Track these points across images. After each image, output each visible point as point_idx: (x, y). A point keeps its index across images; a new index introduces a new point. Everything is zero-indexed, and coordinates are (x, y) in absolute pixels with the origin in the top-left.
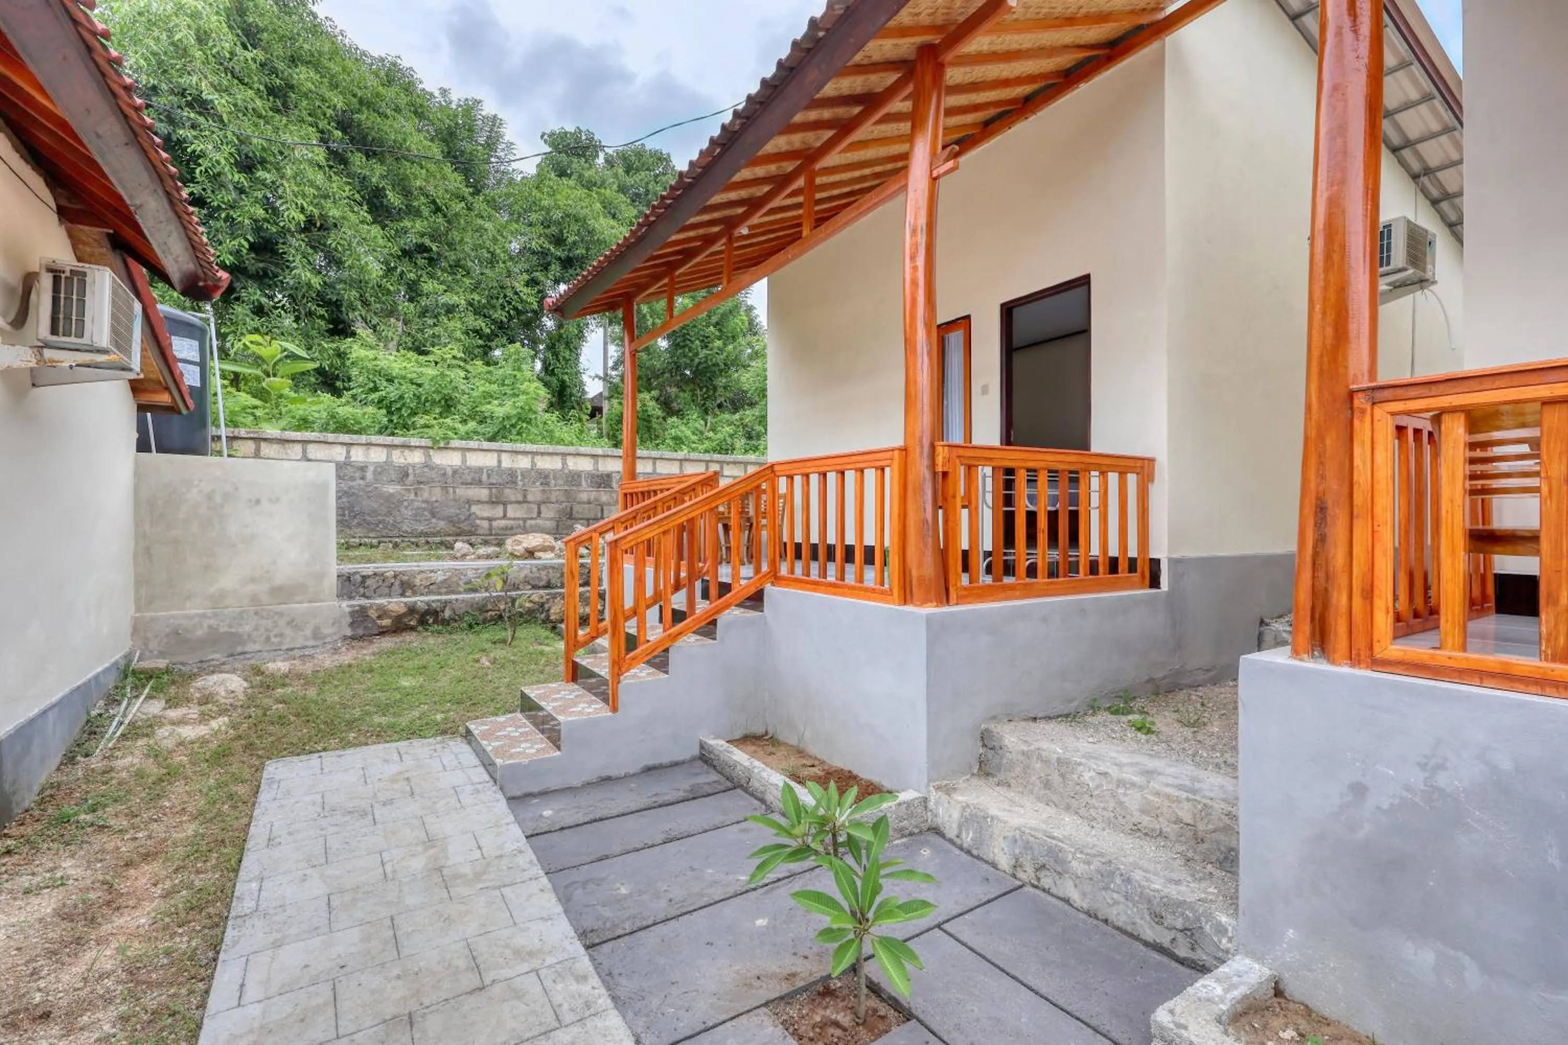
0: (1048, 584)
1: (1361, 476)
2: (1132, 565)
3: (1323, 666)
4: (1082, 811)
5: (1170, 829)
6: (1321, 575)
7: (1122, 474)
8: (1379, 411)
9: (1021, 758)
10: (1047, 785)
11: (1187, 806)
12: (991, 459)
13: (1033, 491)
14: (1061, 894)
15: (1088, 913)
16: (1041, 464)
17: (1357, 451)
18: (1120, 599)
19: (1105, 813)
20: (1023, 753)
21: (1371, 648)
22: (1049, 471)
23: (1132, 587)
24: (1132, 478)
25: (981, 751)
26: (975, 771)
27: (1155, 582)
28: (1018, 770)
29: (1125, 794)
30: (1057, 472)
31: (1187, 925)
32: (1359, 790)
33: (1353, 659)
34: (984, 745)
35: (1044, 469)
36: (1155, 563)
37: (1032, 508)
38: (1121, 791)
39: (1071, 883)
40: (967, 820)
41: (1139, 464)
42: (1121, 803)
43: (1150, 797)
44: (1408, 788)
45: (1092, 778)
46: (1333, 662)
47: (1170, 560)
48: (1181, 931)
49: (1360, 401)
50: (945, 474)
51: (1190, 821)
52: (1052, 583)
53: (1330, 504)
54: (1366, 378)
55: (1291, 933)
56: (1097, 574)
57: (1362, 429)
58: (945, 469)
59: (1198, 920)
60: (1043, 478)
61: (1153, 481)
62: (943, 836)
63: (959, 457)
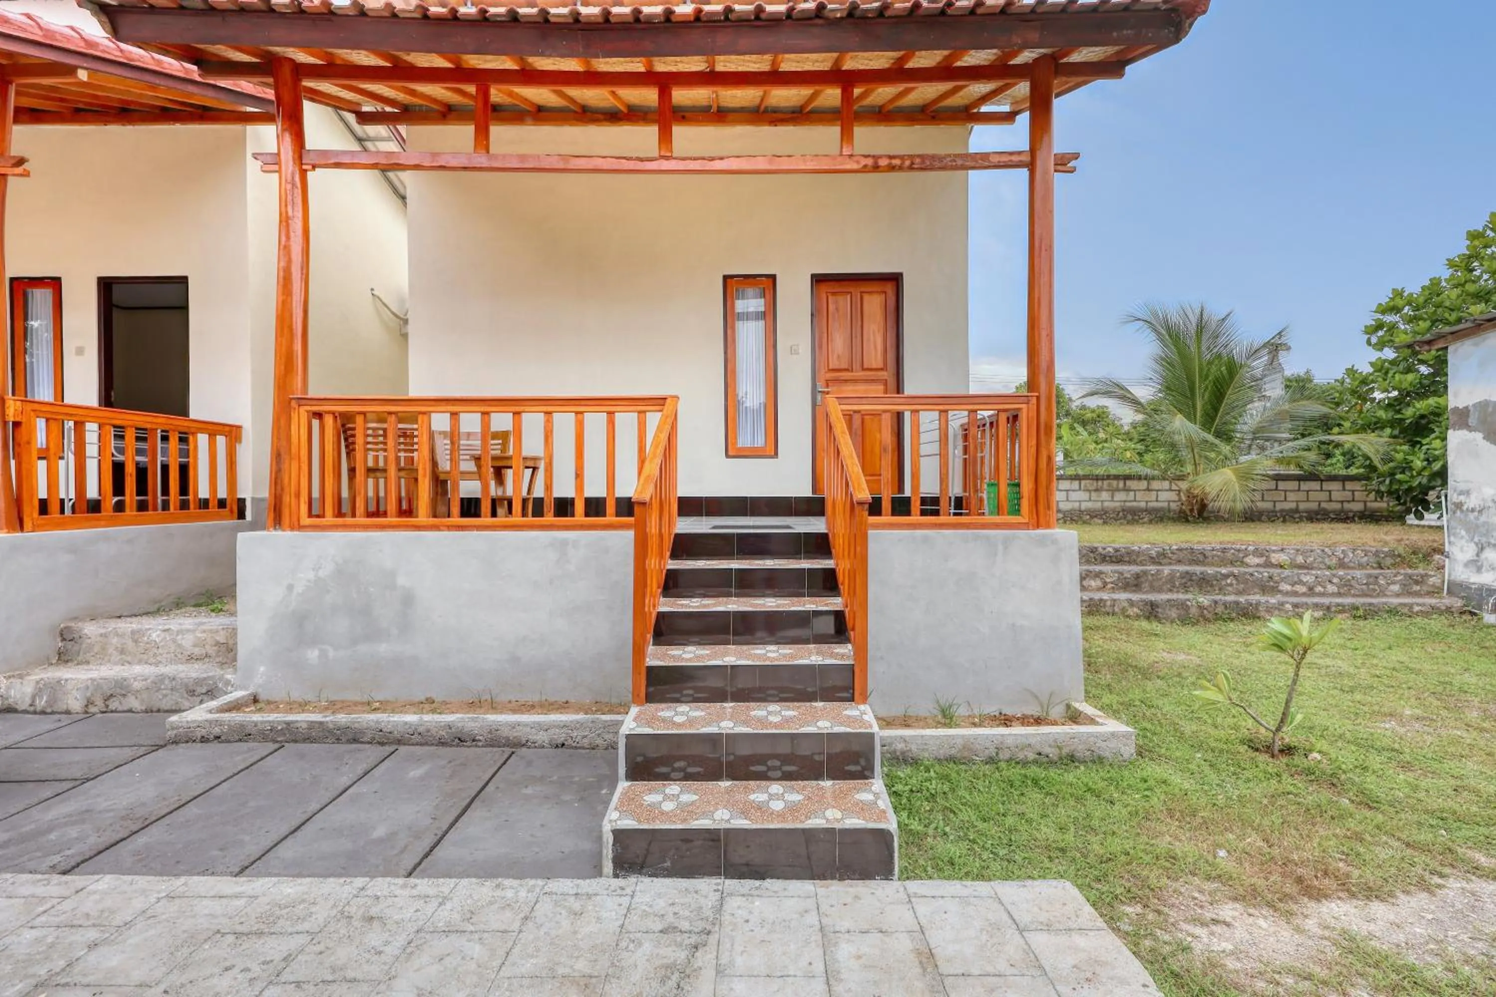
0: (136, 516)
1: (294, 439)
2: (222, 504)
3: (280, 533)
4: (152, 660)
5: (211, 651)
6: (279, 488)
7: (212, 435)
8: (303, 409)
9: (99, 639)
10: (122, 651)
11: (222, 633)
12: (71, 415)
13: (120, 443)
14: (125, 709)
15: (146, 712)
16: (130, 423)
17: (293, 427)
18: (206, 526)
19: (168, 656)
20: (101, 635)
21: (299, 521)
22: (137, 429)
23: (222, 518)
24: (221, 440)
25: (60, 644)
26: (54, 661)
27: (241, 515)
28: (96, 649)
29: (183, 639)
30: (145, 429)
31: (209, 688)
32: (290, 588)
33: (292, 528)
34: (64, 640)
35: (131, 427)
36: (241, 502)
37: (120, 458)
38: (179, 637)
39: (133, 697)
40: (40, 690)
41: (227, 429)
42: (180, 646)
43: (200, 635)
44: (309, 581)
45: (158, 636)
46: (284, 530)
47: (253, 499)
48: (205, 694)
49: (294, 403)
50: (17, 425)
51: (225, 641)
52: (140, 516)
53: (283, 453)
54: (299, 391)
55: (262, 669)
56: (189, 509)
57: (295, 416)
58: (17, 419)
59: (215, 683)
60: (130, 434)
61: (240, 442)
62: (15, 711)
63: (34, 411)
